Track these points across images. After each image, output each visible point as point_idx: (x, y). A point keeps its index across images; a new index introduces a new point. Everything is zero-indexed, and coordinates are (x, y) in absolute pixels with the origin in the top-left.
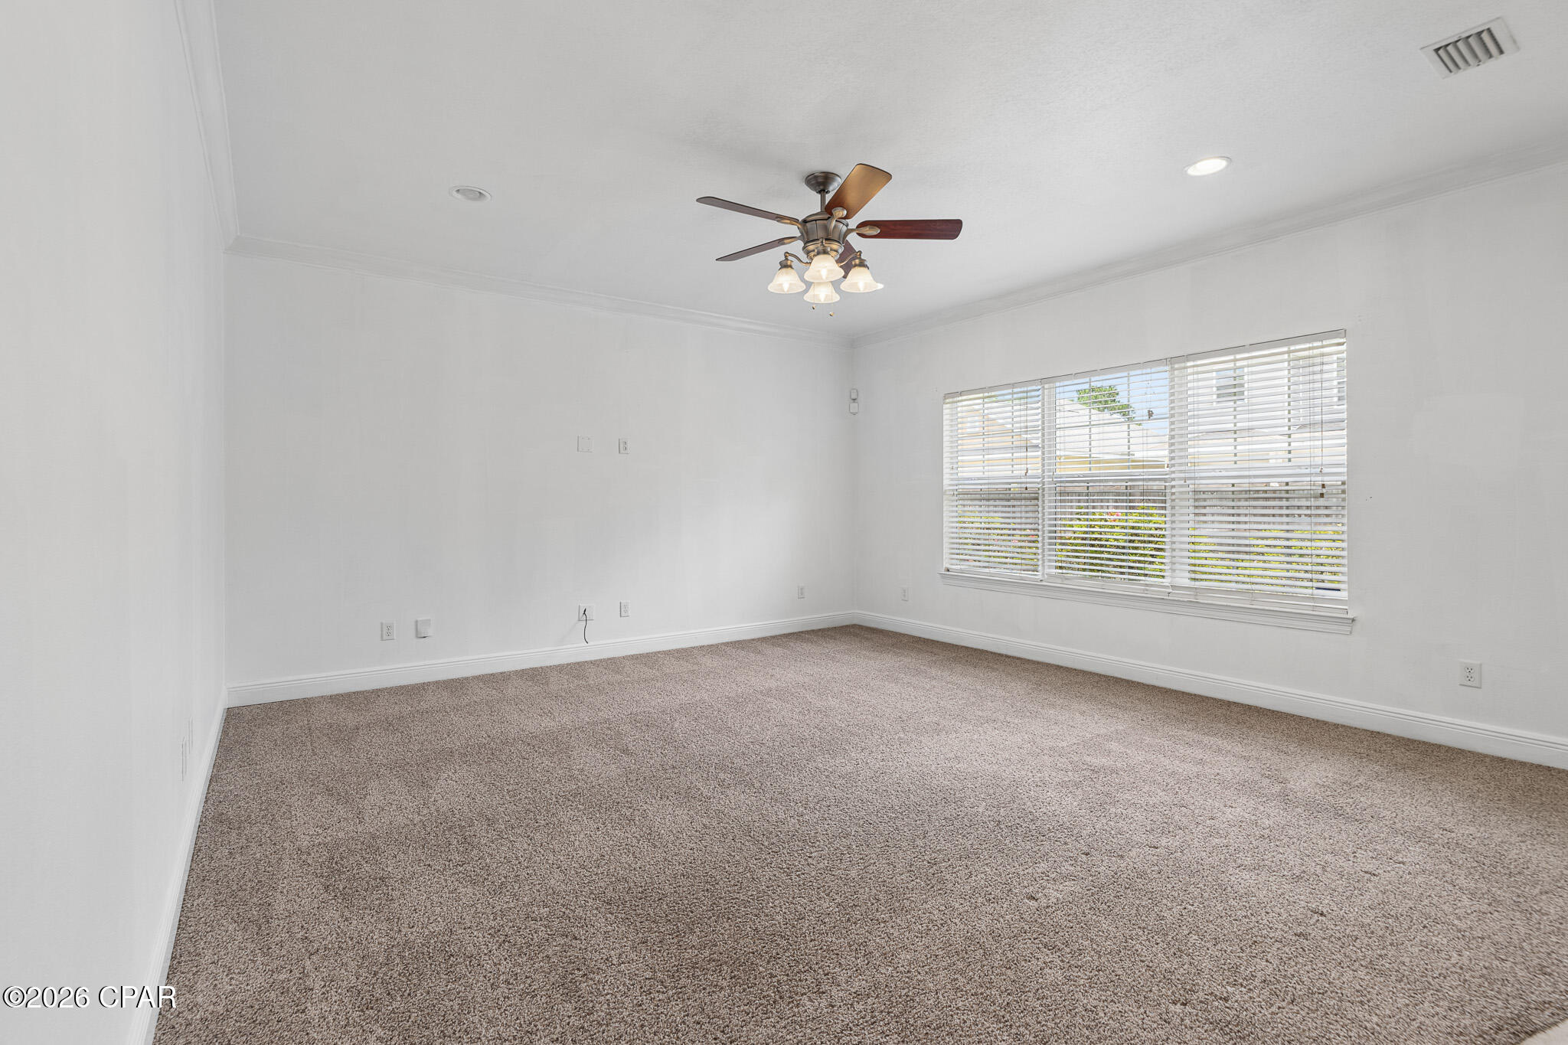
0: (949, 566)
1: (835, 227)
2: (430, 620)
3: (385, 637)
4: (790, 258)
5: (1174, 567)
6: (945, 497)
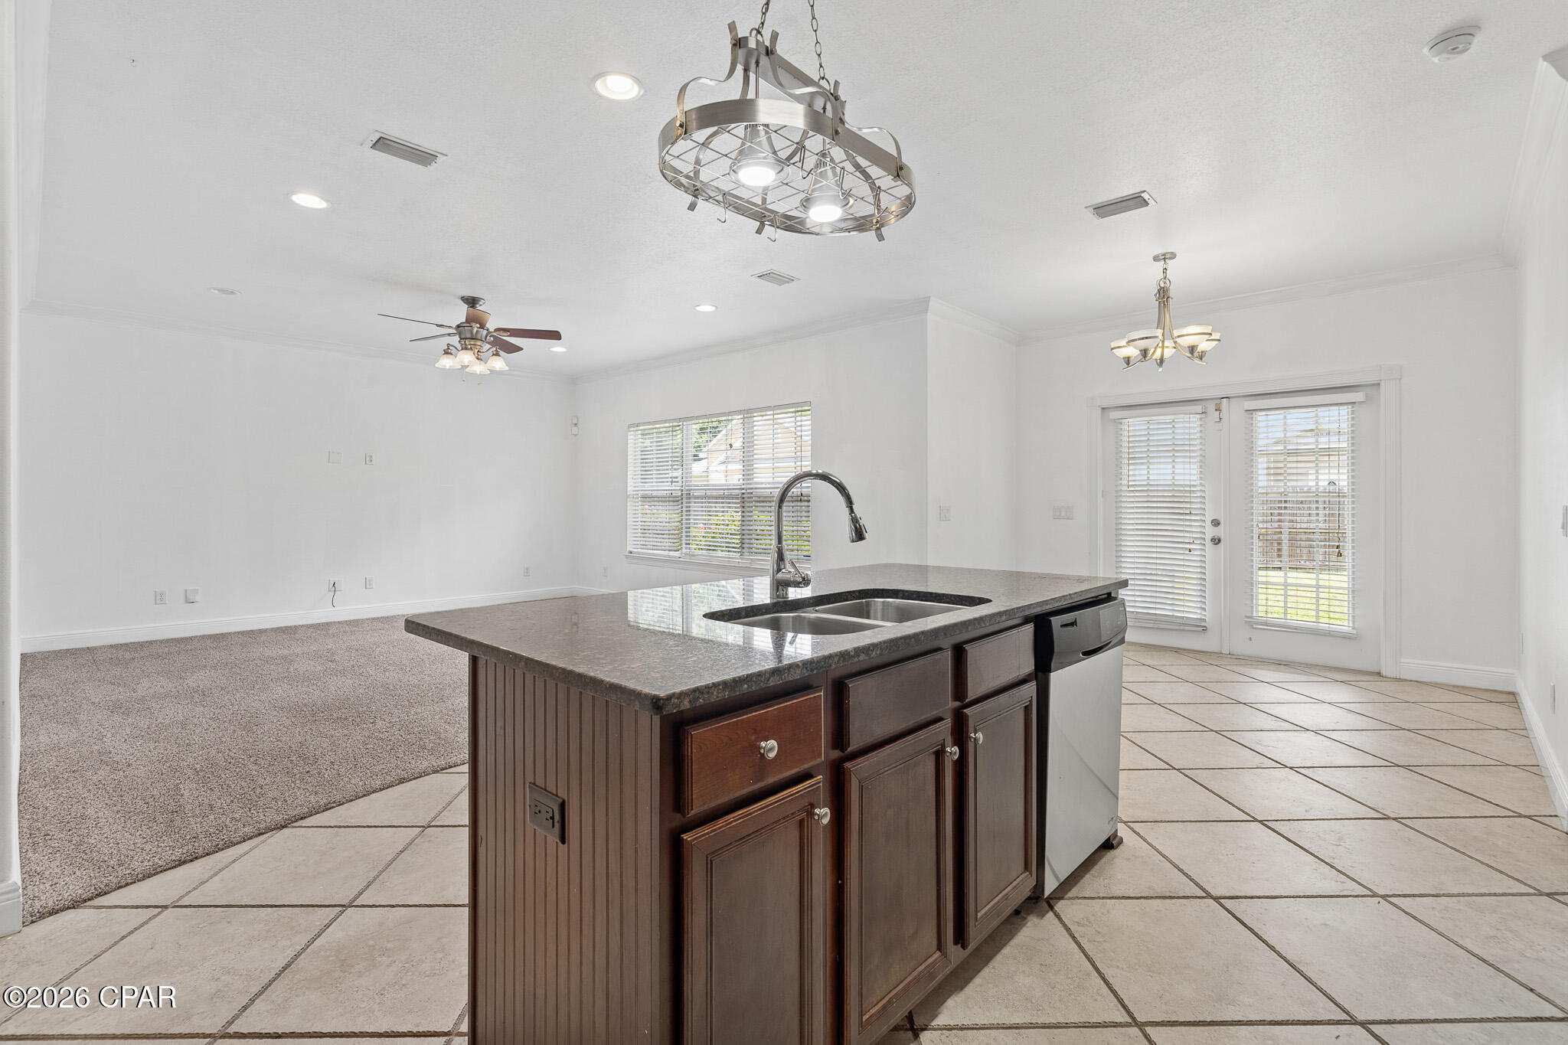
0: (631, 550)
1: (477, 331)
2: (197, 590)
3: (158, 602)
4: (451, 348)
5: (744, 546)
6: (628, 500)
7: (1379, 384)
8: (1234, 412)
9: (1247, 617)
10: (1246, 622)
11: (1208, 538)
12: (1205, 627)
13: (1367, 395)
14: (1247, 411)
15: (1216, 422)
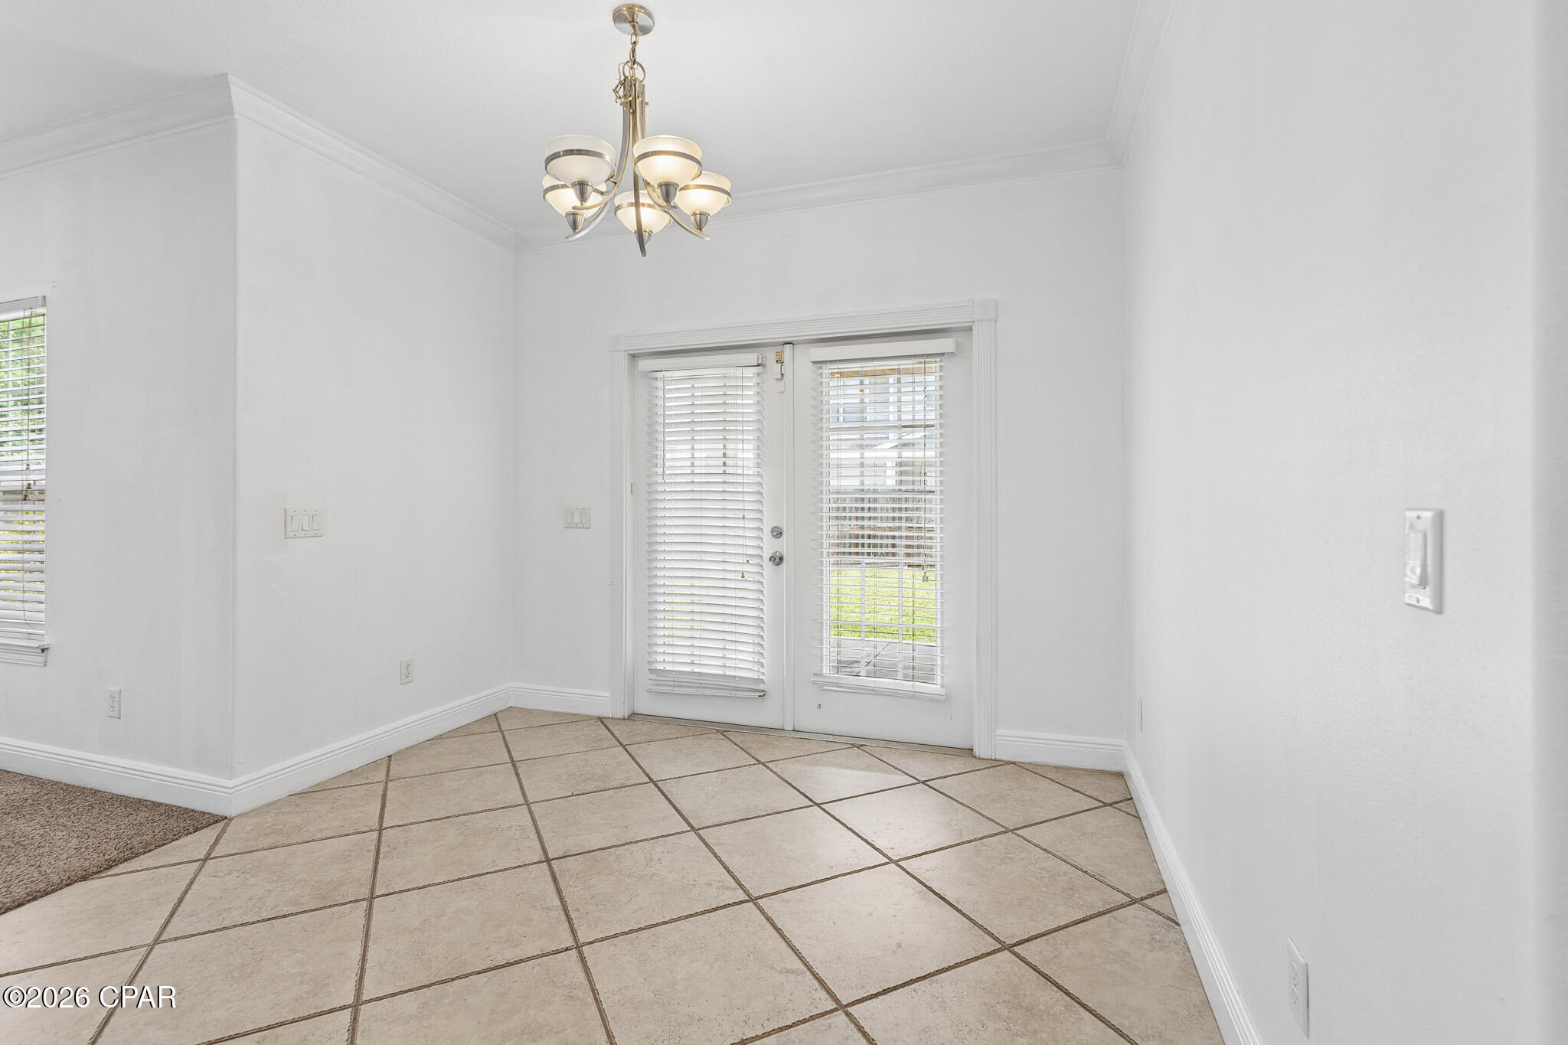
7: (970, 329)
8: (800, 361)
9: (815, 675)
10: (814, 683)
11: (766, 556)
12: (763, 691)
13: (957, 344)
14: (814, 362)
15: (777, 380)
